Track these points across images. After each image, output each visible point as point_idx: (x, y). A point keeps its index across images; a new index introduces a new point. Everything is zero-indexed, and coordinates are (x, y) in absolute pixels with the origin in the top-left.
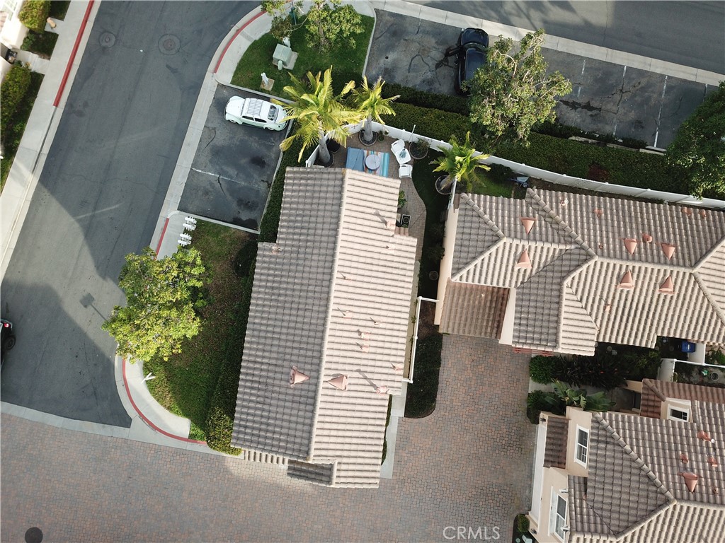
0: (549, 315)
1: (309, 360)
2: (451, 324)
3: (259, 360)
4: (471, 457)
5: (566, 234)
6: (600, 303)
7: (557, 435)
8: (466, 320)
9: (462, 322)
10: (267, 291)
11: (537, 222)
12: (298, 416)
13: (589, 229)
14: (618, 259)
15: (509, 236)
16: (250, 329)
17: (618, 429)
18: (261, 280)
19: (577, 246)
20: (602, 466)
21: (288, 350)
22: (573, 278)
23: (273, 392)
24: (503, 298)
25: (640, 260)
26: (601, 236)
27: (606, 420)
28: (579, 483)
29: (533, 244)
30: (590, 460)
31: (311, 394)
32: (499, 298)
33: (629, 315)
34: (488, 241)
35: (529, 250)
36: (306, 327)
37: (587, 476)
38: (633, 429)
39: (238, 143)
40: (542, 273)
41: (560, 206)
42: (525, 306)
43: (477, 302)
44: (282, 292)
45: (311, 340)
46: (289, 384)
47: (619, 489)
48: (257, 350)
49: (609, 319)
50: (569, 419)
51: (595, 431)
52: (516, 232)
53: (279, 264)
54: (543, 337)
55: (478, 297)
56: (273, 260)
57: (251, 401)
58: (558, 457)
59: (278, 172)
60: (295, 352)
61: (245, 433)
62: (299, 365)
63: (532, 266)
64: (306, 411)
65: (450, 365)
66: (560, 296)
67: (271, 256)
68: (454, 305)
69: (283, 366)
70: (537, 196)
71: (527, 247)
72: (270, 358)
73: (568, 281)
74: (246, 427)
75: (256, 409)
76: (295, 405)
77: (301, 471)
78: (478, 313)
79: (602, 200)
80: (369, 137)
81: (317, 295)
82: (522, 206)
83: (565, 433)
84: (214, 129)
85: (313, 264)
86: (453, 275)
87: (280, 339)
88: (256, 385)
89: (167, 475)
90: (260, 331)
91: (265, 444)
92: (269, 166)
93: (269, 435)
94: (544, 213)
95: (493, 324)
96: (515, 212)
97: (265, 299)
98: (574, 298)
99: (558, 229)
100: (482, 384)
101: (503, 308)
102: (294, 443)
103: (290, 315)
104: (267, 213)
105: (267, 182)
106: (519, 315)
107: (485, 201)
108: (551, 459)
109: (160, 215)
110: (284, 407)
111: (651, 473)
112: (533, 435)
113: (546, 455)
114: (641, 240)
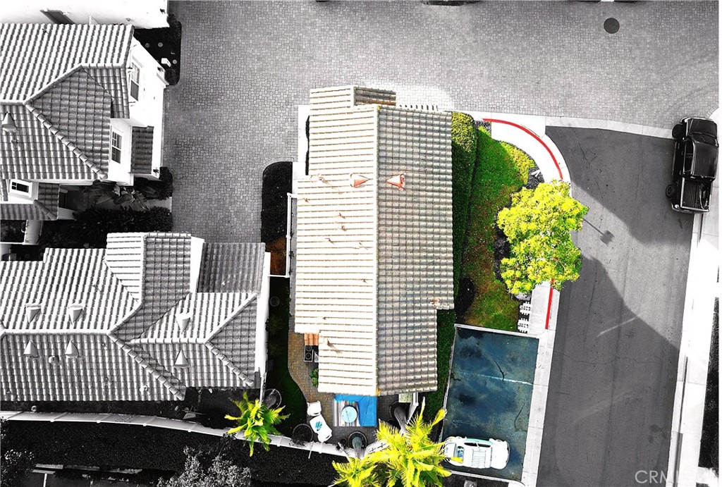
0: (155, 269)
1: (389, 198)
2: (254, 252)
3: (436, 194)
4: (225, 131)
5: (141, 355)
6: (103, 287)
7: (142, 157)
8: (239, 258)
9: (242, 255)
10: (438, 261)
11: (172, 364)
12: (393, 145)
13: (117, 363)
14: (84, 334)
15: (200, 345)
16: (449, 222)
17: (82, 165)
18: (446, 270)
19: (129, 343)
20: (96, 130)
21: (410, 205)
22: (131, 309)
23: (419, 165)
24: (203, 284)
25: (61, 336)
26: (103, 357)
27: (94, 172)
28: (118, 112)
29: (176, 340)
30: (108, 133)
31: (383, 166)
32: (206, 283)
33: (73, 279)
34: (222, 337)
35: (179, 333)
36: (396, 229)
37: (111, 119)
38: (66, 167)
39: (490, 417)
40: (164, 311)
41: (148, 384)
42: (180, 275)
43: (229, 276)
44: (424, 261)
45: (389, 216)
46: (405, 174)
47: (80, 110)
48: (439, 203)
49: (93, 272)
50: (130, 173)
51: (104, 161)
52: (194, 351)
53: (431, 289)
54: (160, 246)
55: (228, 282)
56: (437, 292)
57: (438, 155)
58: (139, 137)
59: (445, 391)
60: (403, 204)
61: (439, 126)
62: (397, 192)
63: (174, 317)
64: (385, 151)
65: (252, 215)
66: (145, 288)
67: (440, 295)
68: (252, 272)
69: (413, 190)
70: (174, 392)
71: (182, 336)
72: (426, 196)
73: (137, 305)
74: (439, 131)
75: (432, 149)
76: (397, 155)
77: (383, 98)
78: (227, 266)
79: (104, 397)
80: (356, 441)
81: (390, 260)
82: (189, 380)
83: (134, 160)
84: (517, 430)
85: (397, 292)
86: (255, 299)
87: (419, 215)
88: (435, 170)
89: (505, 89)
90: (439, 221)
91: (419, 117)
92: (455, 397)
93: (417, 126)
94: (166, 374)
95: (211, 257)
96: (196, 372)
97: (440, 252)
98: (130, 289)
99: (150, 359)
100: (218, 200)
101: (202, 274)
102: (392, 121)
103: (413, 239)
104: (450, 345)
105: (455, 380)
106: (186, 265)
107: (228, 380)
108: (147, 134)
109: (555, 332)
110: (406, 153)
111: (48, 126)
112: (165, 157)
113: (152, 138)
114: (60, 358)
